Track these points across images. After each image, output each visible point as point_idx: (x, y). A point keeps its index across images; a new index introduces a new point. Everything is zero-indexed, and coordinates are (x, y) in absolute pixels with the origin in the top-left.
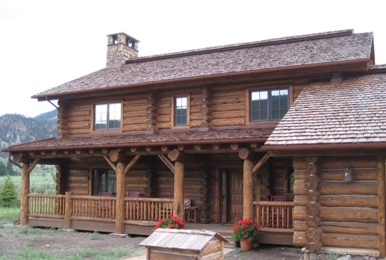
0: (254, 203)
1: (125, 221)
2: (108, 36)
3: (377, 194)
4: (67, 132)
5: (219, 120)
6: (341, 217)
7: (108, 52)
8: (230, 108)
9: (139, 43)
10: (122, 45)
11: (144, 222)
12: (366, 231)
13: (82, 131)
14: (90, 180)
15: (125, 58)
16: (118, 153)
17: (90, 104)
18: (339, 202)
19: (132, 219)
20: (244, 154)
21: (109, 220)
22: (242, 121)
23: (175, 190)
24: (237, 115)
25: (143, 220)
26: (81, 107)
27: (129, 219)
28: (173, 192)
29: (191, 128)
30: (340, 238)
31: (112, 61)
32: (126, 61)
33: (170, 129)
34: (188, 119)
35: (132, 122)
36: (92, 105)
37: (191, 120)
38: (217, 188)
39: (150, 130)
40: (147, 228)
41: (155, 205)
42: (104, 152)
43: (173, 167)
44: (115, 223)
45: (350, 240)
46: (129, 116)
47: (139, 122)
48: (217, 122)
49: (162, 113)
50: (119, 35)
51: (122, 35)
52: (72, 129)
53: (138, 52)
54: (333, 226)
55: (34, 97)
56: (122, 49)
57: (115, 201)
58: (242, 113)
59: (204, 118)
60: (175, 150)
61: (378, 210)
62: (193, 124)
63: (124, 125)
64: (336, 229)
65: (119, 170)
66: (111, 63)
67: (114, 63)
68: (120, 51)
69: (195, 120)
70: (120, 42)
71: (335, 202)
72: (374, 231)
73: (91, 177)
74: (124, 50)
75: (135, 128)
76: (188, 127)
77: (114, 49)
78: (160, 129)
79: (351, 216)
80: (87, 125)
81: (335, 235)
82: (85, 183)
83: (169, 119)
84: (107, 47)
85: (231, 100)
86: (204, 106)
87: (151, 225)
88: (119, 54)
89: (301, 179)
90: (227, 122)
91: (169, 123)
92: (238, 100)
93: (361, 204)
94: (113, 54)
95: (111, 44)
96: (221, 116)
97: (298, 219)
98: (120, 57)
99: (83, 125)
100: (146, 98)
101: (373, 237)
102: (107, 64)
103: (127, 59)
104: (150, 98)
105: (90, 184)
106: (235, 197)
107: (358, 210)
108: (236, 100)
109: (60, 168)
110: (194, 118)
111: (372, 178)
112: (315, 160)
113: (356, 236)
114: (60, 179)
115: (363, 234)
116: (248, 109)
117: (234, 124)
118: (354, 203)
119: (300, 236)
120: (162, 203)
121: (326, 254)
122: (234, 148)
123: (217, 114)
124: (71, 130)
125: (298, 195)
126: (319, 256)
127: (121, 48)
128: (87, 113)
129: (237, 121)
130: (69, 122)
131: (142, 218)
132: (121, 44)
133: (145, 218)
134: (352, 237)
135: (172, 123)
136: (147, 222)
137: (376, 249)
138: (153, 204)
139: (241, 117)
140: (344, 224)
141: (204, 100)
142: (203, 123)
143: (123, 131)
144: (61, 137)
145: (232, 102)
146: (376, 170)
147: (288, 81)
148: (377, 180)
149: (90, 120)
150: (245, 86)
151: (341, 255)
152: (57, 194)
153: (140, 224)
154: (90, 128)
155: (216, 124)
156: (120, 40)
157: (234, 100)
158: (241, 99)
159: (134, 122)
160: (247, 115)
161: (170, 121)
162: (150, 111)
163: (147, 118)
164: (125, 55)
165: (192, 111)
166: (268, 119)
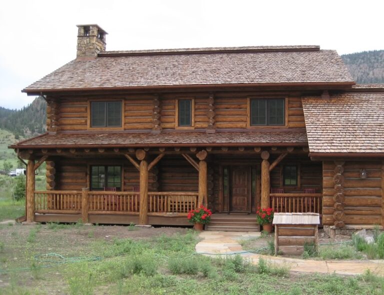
0: (271, 195)
1: (149, 214)
2: (78, 26)
3: (381, 187)
4: (60, 128)
5: (222, 123)
6: (358, 204)
7: (78, 44)
8: (232, 113)
9: (106, 35)
10: (95, 38)
11: (168, 213)
12: (374, 213)
13: (76, 127)
14: (88, 176)
15: (97, 51)
16: (145, 153)
17: (86, 101)
18: (356, 193)
19: (156, 211)
20: (265, 156)
21: (133, 213)
22: (243, 125)
23: (199, 185)
24: (238, 119)
25: (167, 212)
26: (75, 103)
27: (153, 211)
28: (198, 186)
29: (195, 128)
30: (356, 218)
31: (84, 53)
32: (98, 54)
33: (174, 129)
34: (193, 121)
35: (134, 121)
36: (88, 102)
37: (195, 122)
38: (221, 183)
39: (156, 129)
40: (172, 219)
41: (160, 198)
42: (131, 151)
43: (197, 165)
44: (138, 215)
45: (362, 219)
46: (131, 115)
47: (142, 121)
48: (220, 125)
49: (166, 114)
50: (91, 27)
51: (95, 28)
52: (65, 125)
53: (106, 44)
54: (351, 210)
55: (24, 91)
56: (94, 42)
57: (138, 196)
58: (243, 118)
59: (211, 121)
60: (203, 151)
61: (381, 198)
62: (198, 126)
63: (125, 123)
64: (353, 212)
65: (143, 167)
66: (83, 55)
67: (86, 56)
68: (93, 44)
69: (199, 122)
70: (93, 34)
71: (353, 193)
72: (379, 213)
73: (88, 173)
74: (97, 43)
75: (137, 127)
76: (193, 128)
77: (86, 41)
78: (164, 129)
79: (364, 202)
80: (83, 121)
81: (352, 216)
82: (82, 179)
83: (173, 120)
84: (77, 38)
85: (233, 106)
86: (211, 110)
87: (176, 215)
88: (91, 47)
89: (328, 176)
90: (230, 125)
91: (173, 124)
92: (240, 107)
93: (370, 194)
94: (84, 46)
95: (81, 35)
96: (224, 120)
97: (326, 206)
98: (93, 50)
99: (78, 121)
100: (152, 99)
101: (378, 217)
102: (78, 56)
103: (98, 52)
104: (156, 100)
105: (88, 180)
106: (236, 190)
107: (368, 198)
108: (239, 107)
109: (54, 164)
110: (198, 120)
111: (378, 176)
112: (343, 163)
113: (367, 216)
114: (55, 175)
115: (372, 215)
116: (249, 115)
117: (235, 127)
118: (366, 193)
119: (328, 217)
120: (168, 196)
121: (347, 229)
122: (258, 151)
123: (220, 118)
124: (63, 126)
125: (326, 188)
126: (342, 231)
127: (94, 40)
128: (83, 109)
129: (240, 125)
130: (61, 117)
131: (165, 210)
132: (94, 36)
133: (169, 210)
134: (364, 217)
135: (176, 124)
136: (171, 213)
137: (380, 224)
138: (162, 198)
139: (242, 121)
140: (359, 208)
141: (211, 105)
142: (209, 126)
143: (125, 129)
144: (55, 133)
145: (235, 108)
146: (380, 171)
147: (284, 93)
148: (381, 177)
149: (87, 117)
150: (246, 94)
151: (357, 230)
152: (51, 190)
153: (165, 216)
154: (86, 124)
155: (219, 126)
156: (93, 32)
157: (236, 106)
158: (243, 106)
159: (136, 120)
160: (249, 119)
161: (175, 122)
162: (157, 112)
163: (154, 118)
164: (97, 49)
165: (197, 113)
166: (266, 124)
